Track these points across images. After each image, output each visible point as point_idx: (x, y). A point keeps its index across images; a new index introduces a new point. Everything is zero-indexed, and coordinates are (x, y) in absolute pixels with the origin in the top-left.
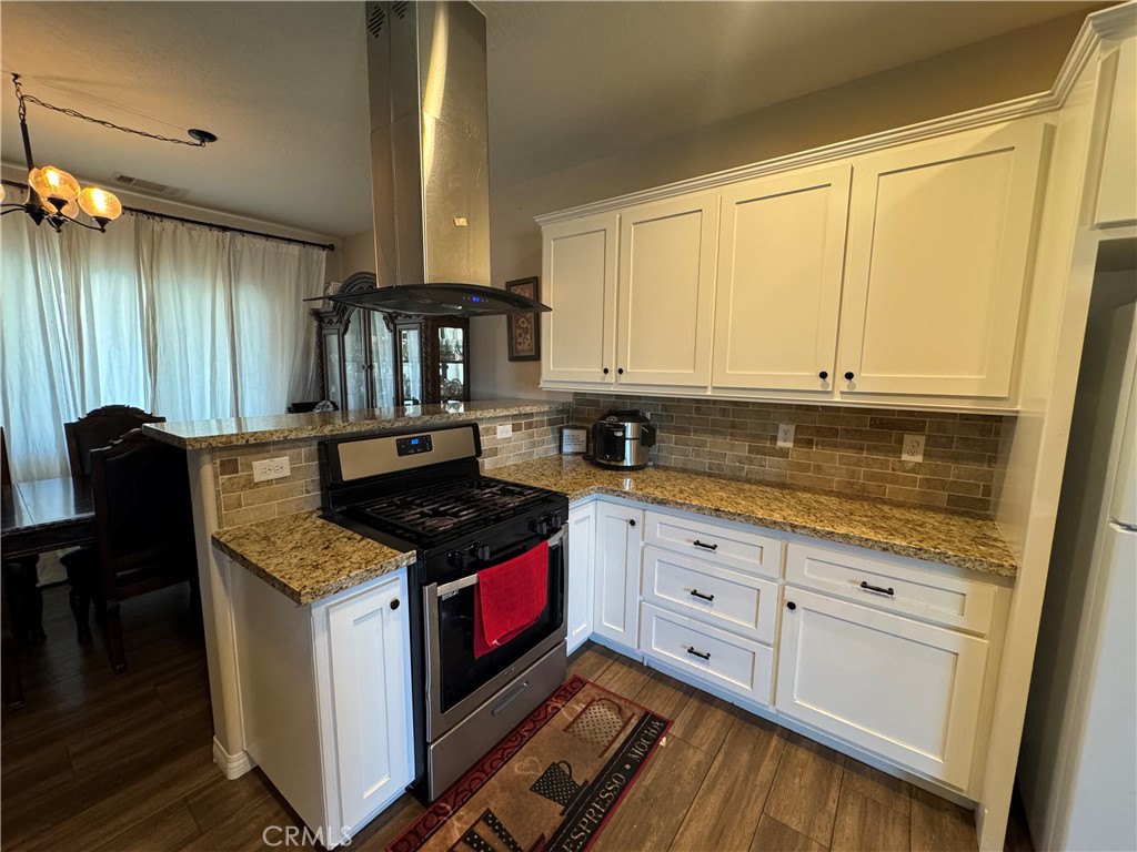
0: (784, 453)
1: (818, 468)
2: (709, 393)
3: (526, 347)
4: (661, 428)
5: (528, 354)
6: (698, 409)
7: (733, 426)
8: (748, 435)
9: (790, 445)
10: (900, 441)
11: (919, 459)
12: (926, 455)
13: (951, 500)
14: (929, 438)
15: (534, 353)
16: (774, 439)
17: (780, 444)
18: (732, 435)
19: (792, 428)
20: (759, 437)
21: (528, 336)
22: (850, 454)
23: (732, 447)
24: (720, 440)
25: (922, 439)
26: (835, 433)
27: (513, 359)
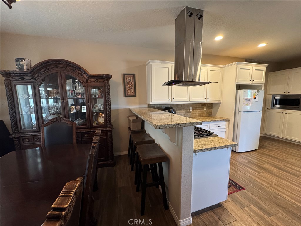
0: (191, 112)
1: (195, 113)
2: (189, 102)
3: (131, 93)
4: (177, 110)
5: (132, 95)
6: (177, 106)
7: (183, 108)
8: (186, 110)
9: (192, 110)
10: (204, 108)
11: (206, 110)
12: (207, 109)
13: (209, 115)
14: (207, 107)
15: (134, 95)
16: (189, 110)
17: (190, 110)
18: (183, 110)
19: (192, 107)
20: (187, 110)
21: (132, 90)
22: (199, 110)
23: (183, 112)
24: (181, 111)
25: (206, 107)
26: (197, 107)
27: (126, 96)
